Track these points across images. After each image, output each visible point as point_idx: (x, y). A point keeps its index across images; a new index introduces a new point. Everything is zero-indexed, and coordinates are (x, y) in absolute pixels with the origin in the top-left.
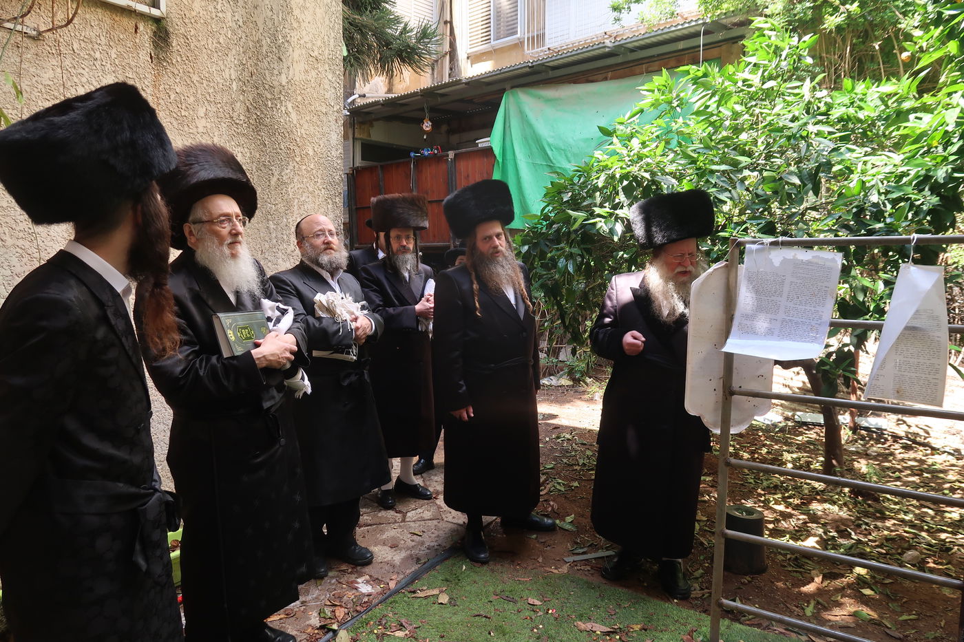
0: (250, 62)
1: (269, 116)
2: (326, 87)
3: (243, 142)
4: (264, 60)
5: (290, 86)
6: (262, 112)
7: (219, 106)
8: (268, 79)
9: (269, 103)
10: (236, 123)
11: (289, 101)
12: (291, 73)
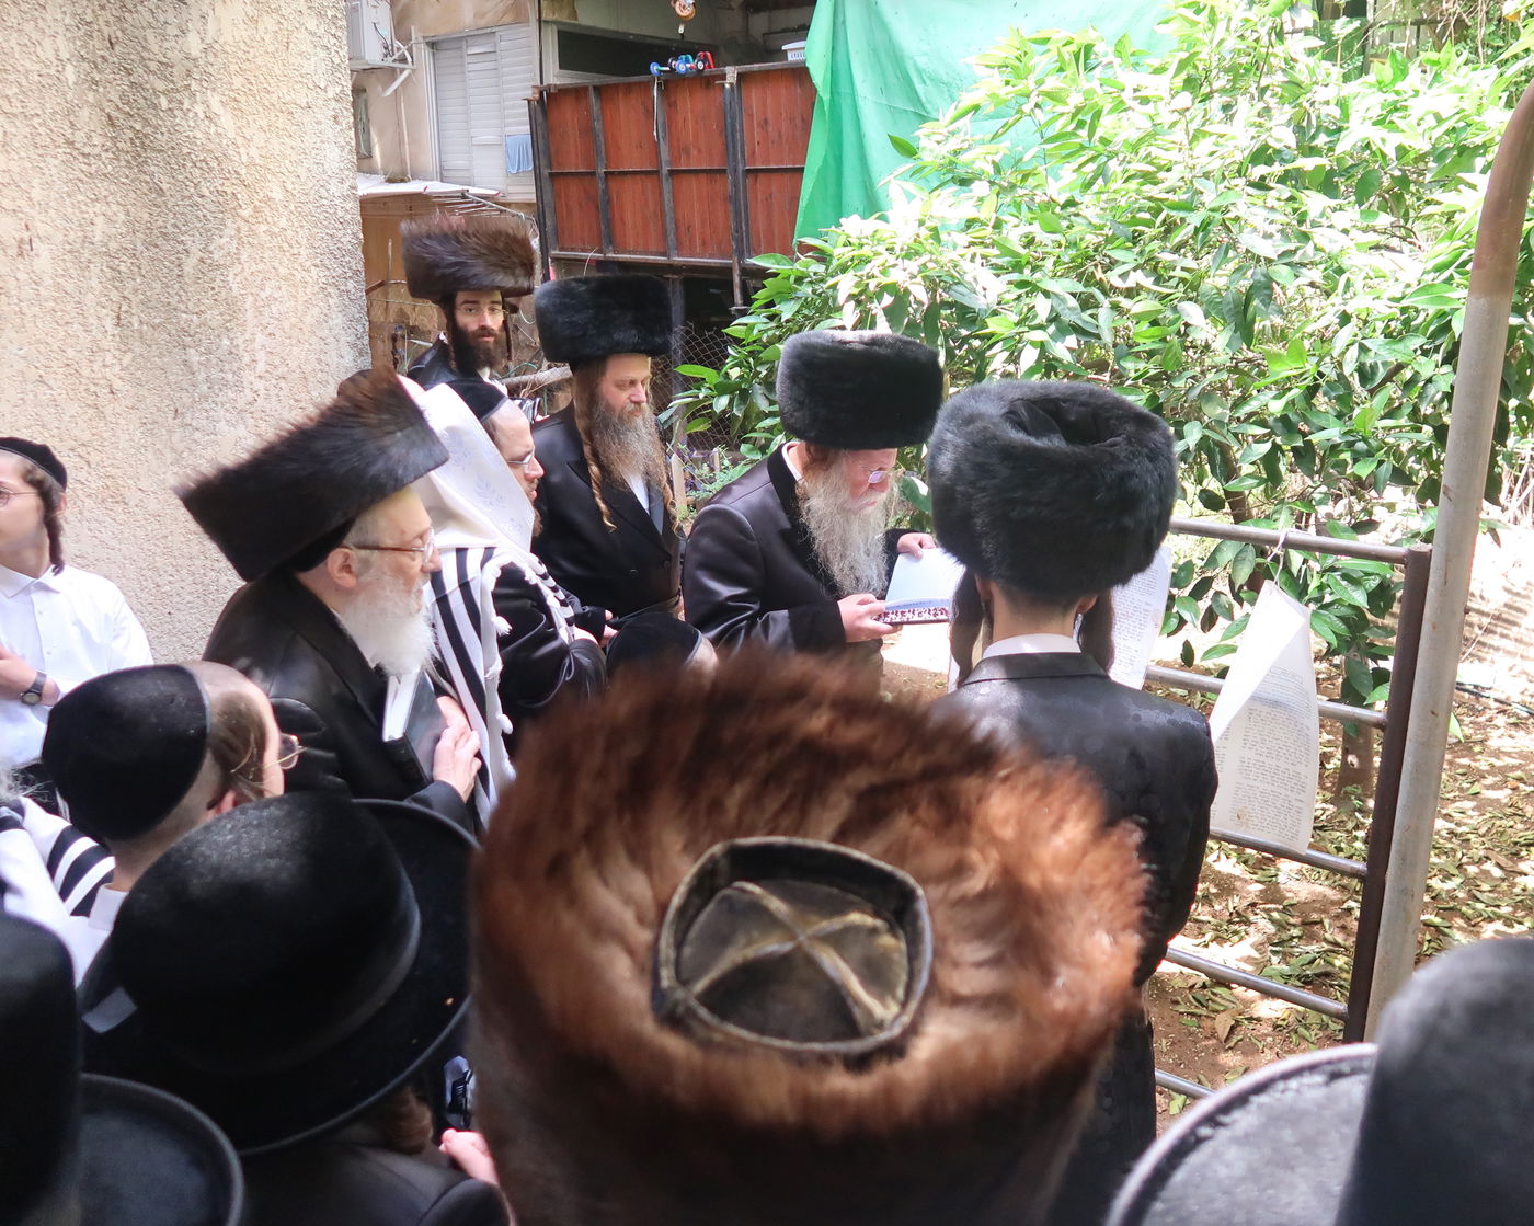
0: (106, 15)
1: (164, 130)
2: (303, 48)
3: (106, 193)
4: (140, 8)
5: (211, 59)
6: (146, 122)
7: (36, 121)
8: (155, 48)
9: (164, 102)
10: (83, 155)
11: (214, 90)
12: (211, 27)
